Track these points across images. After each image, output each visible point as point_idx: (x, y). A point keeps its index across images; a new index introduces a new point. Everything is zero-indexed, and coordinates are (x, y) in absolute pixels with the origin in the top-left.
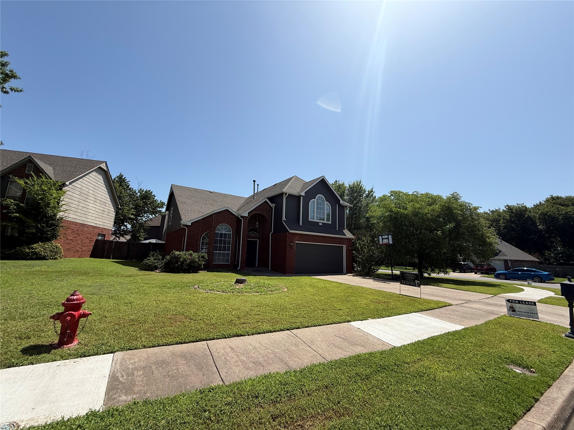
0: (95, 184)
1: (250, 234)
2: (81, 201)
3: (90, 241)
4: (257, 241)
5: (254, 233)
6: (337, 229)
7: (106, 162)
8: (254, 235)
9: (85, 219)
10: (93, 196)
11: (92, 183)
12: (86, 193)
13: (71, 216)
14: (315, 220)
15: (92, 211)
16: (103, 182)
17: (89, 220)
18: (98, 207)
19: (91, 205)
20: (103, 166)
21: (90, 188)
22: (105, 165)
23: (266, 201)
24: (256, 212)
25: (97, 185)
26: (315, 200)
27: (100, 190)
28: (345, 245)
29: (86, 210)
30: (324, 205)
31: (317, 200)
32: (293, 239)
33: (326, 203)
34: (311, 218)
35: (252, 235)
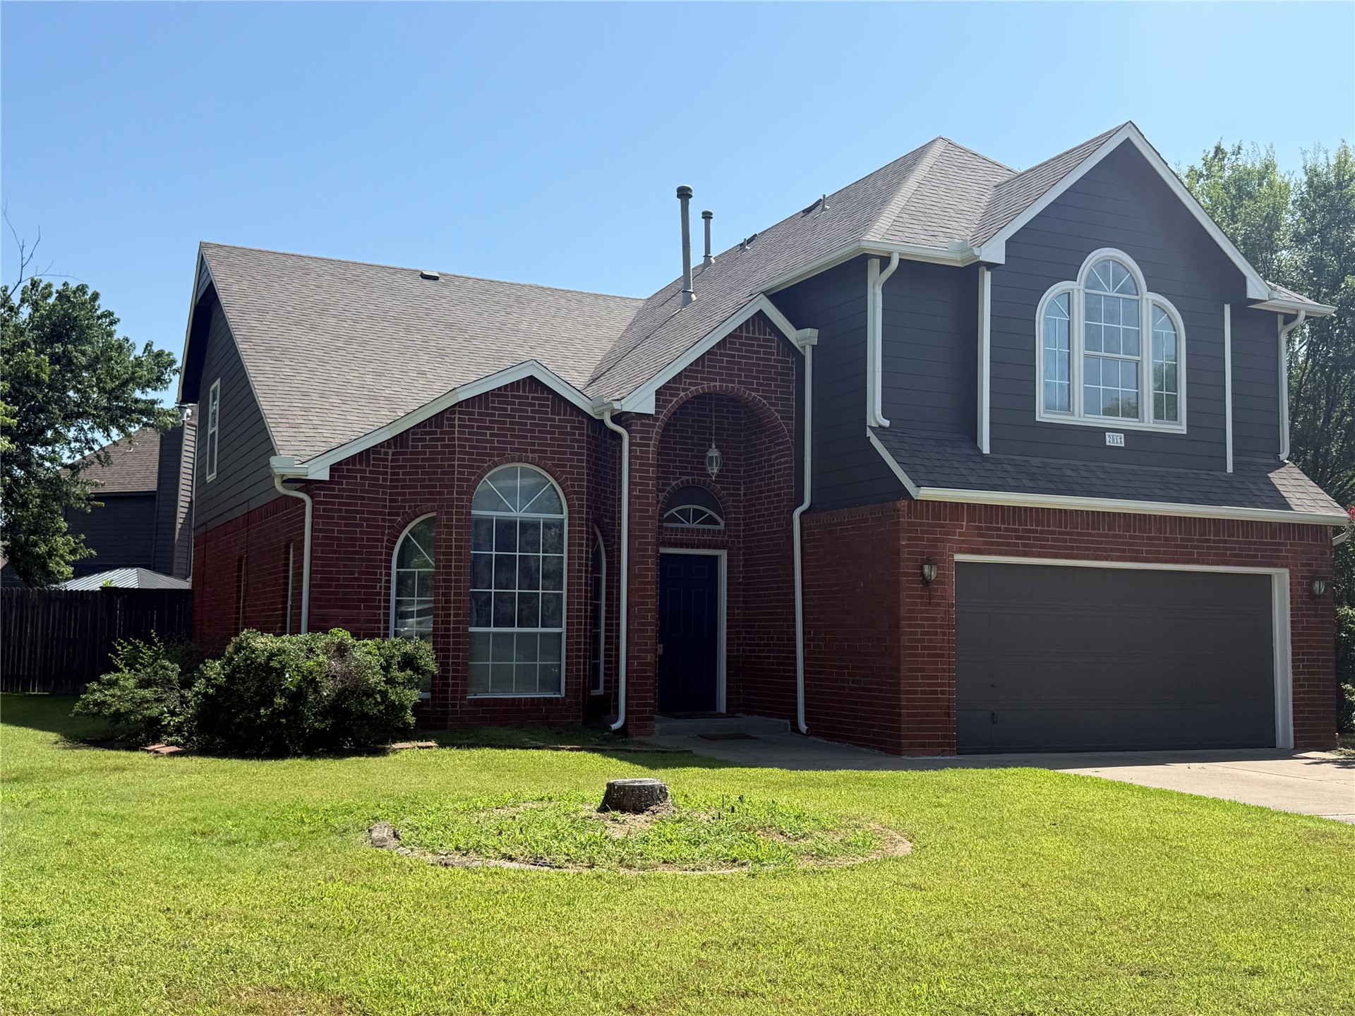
1: (673, 519)
4: (715, 559)
5: (698, 514)
6: (1230, 469)
8: (695, 525)
14: (1079, 417)
23: (761, 312)
24: (703, 387)
26: (1077, 288)
28: (1286, 572)
30: (1135, 316)
31: (1092, 284)
32: (936, 540)
33: (1150, 299)
34: (1049, 407)
35: (687, 525)
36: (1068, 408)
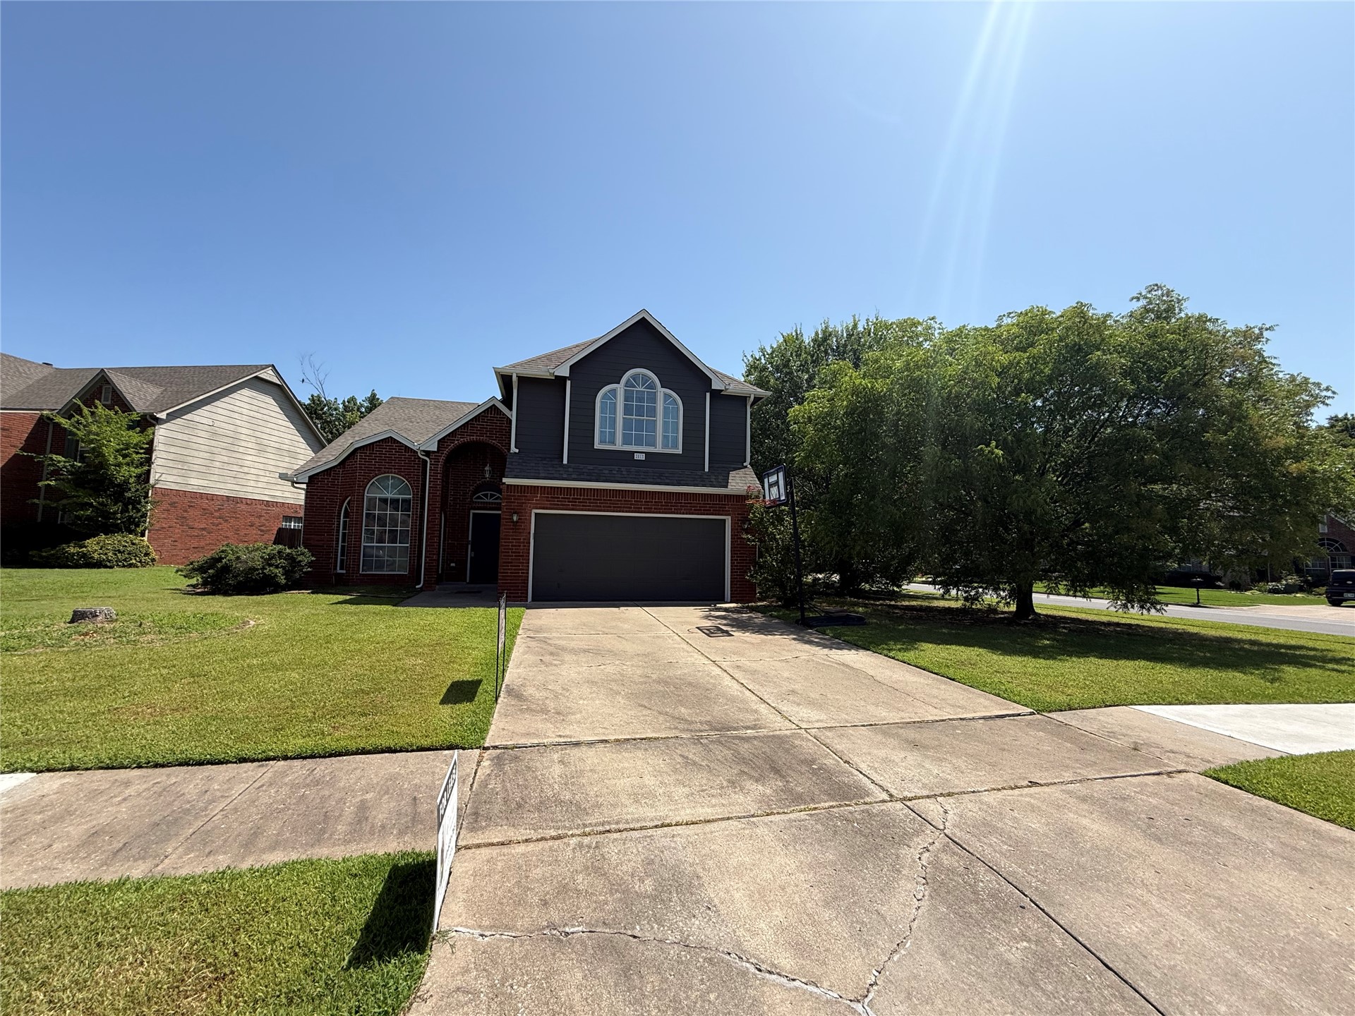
0: (252, 414)
1: (479, 498)
2: (215, 450)
3: (262, 531)
5: (492, 496)
6: (707, 470)
7: (273, 366)
8: (491, 501)
9: (237, 488)
10: (253, 440)
11: (245, 412)
12: (231, 434)
13: (193, 481)
14: (619, 446)
15: (253, 471)
16: (278, 410)
17: (250, 490)
18: (273, 462)
19: (250, 458)
20: (268, 375)
21: (238, 423)
22: (271, 372)
23: (494, 405)
24: (467, 439)
25: (259, 416)
26: (620, 388)
27: (270, 425)
28: (730, 517)
29: (235, 468)
30: (653, 399)
31: (628, 384)
32: (523, 503)
33: (661, 392)
34: (601, 442)
35: (486, 500)
36: (613, 443)
